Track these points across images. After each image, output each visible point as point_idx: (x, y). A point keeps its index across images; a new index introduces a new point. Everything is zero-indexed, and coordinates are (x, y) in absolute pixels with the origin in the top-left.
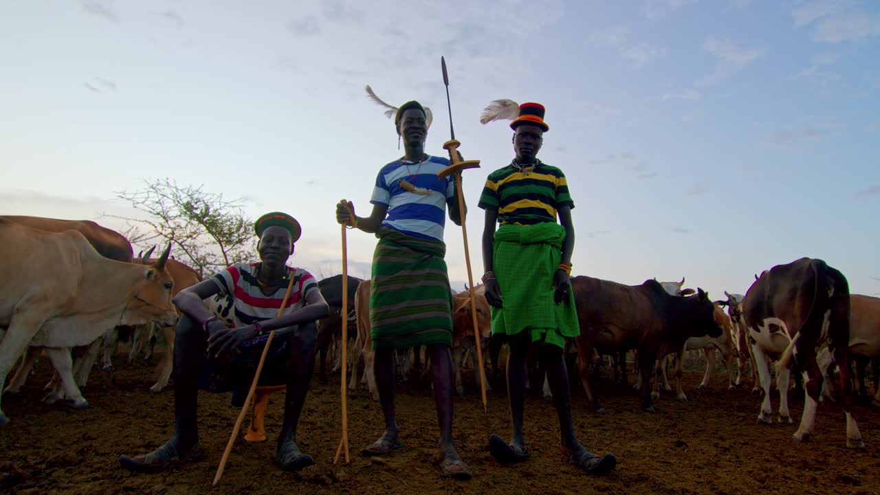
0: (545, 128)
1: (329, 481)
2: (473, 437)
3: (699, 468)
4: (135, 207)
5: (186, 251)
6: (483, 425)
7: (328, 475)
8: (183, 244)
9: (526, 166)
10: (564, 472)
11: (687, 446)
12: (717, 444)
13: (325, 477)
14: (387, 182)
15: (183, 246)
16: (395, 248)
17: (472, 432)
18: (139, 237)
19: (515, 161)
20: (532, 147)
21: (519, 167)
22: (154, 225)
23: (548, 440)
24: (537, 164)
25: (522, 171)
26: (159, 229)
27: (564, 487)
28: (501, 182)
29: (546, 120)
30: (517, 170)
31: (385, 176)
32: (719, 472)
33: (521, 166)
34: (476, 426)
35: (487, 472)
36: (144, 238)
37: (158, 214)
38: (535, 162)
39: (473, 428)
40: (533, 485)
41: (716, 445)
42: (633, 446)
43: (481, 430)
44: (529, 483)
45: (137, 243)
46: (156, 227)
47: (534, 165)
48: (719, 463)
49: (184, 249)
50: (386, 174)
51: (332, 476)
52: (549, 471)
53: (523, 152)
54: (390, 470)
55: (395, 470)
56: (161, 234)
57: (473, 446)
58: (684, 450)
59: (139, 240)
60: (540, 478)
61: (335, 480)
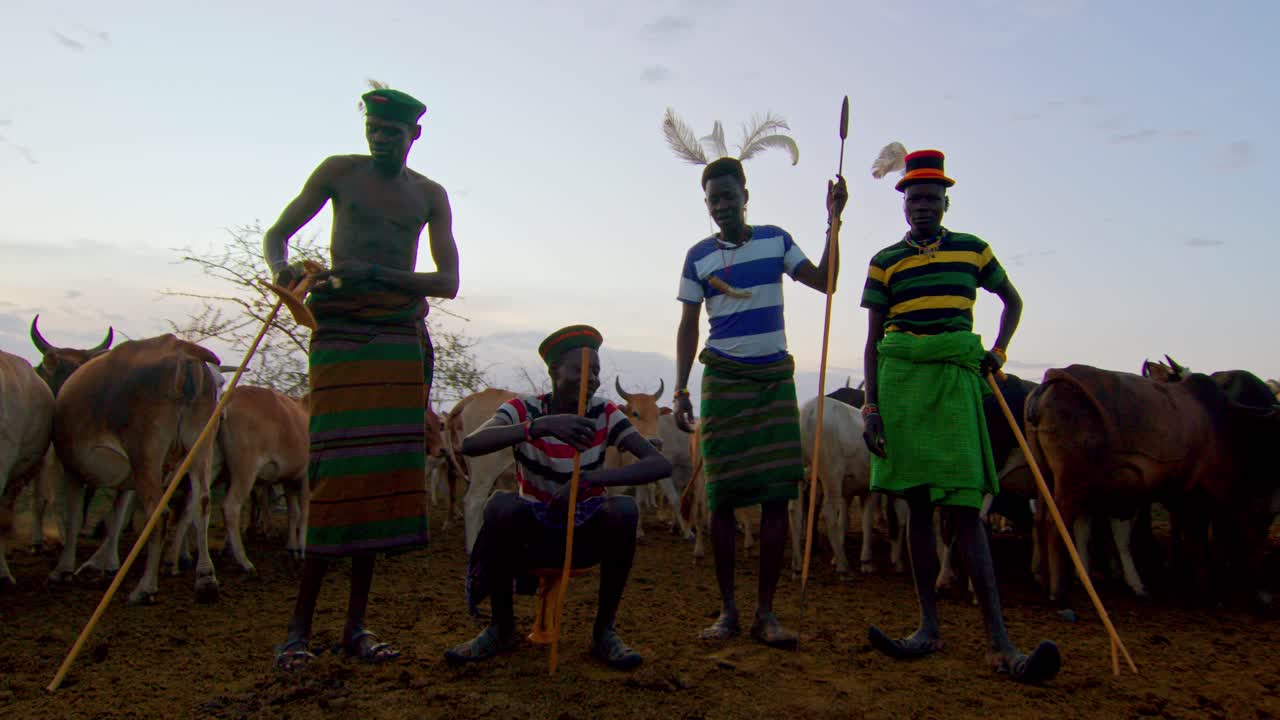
0: (949, 183)
1: (672, 687)
2: (843, 636)
3: (1180, 670)
4: (207, 273)
5: (299, 343)
6: (852, 618)
7: (669, 681)
8: (293, 332)
9: (929, 244)
10: (980, 677)
11: (1169, 643)
12: (1218, 639)
13: (666, 682)
14: (699, 274)
15: (292, 336)
16: (730, 382)
17: (838, 627)
18: (223, 326)
19: (910, 236)
20: (929, 214)
21: (917, 246)
22: (246, 305)
23: (953, 637)
24: (944, 235)
25: (922, 252)
26: (255, 310)
27: (982, 693)
28: (891, 270)
29: (948, 172)
30: (915, 252)
31: (697, 264)
32: (1212, 678)
33: (921, 244)
34: (841, 620)
35: (873, 677)
36: (229, 327)
37: (249, 283)
38: (940, 233)
39: (838, 623)
40: (939, 691)
41: (1215, 642)
42: (1084, 645)
43: (851, 624)
44: (935, 689)
45: (220, 336)
46: (248, 307)
47: (939, 238)
48: (1213, 666)
49: (296, 341)
50: (698, 259)
51: (674, 681)
52: (960, 675)
53: (918, 223)
54: (744, 674)
55: (752, 675)
56: (257, 317)
57: (845, 646)
58: (1163, 648)
59: (222, 331)
60: (948, 682)
61: (680, 687)
